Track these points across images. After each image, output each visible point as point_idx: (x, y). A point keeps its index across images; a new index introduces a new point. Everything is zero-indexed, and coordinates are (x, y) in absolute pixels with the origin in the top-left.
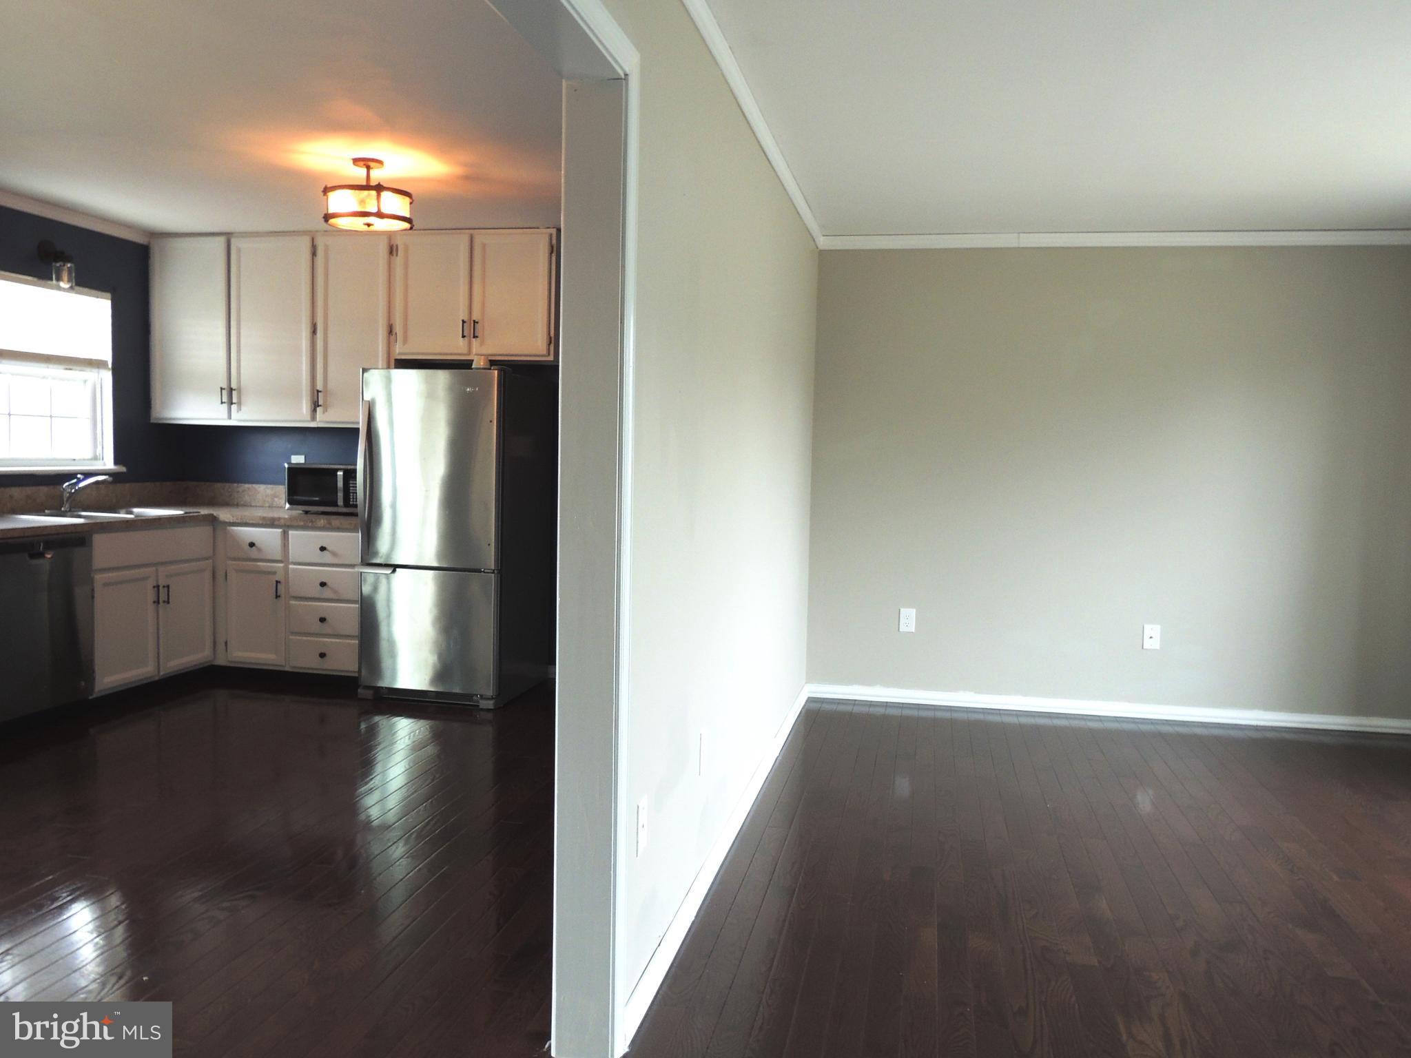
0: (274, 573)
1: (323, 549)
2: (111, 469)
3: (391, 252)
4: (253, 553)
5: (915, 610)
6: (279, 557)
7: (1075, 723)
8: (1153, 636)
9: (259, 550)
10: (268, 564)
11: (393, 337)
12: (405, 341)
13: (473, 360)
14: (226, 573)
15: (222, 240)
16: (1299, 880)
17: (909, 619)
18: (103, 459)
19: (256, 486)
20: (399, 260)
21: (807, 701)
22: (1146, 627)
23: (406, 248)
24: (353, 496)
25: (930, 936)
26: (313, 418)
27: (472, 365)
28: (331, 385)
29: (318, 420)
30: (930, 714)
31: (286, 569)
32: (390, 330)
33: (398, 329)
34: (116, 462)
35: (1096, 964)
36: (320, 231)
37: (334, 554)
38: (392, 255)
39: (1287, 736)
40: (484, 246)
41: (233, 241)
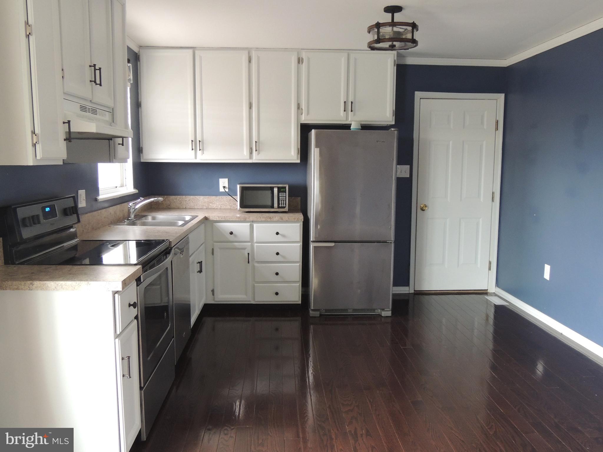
0: (245, 249)
1: (277, 233)
2: (132, 192)
3: (299, 62)
4: (231, 238)
6: (248, 239)
9: (235, 236)
10: (243, 244)
11: (300, 111)
12: (308, 113)
13: (351, 124)
14: (213, 249)
15: (190, 51)
18: (126, 186)
19: (198, 197)
20: (304, 66)
23: (309, 59)
24: (281, 202)
26: (251, 158)
27: (350, 127)
28: (262, 139)
29: (254, 159)
31: (252, 246)
32: (299, 107)
33: (303, 106)
34: (135, 187)
36: (253, 48)
37: (284, 236)
38: (299, 64)
40: (356, 59)
41: (197, 52)
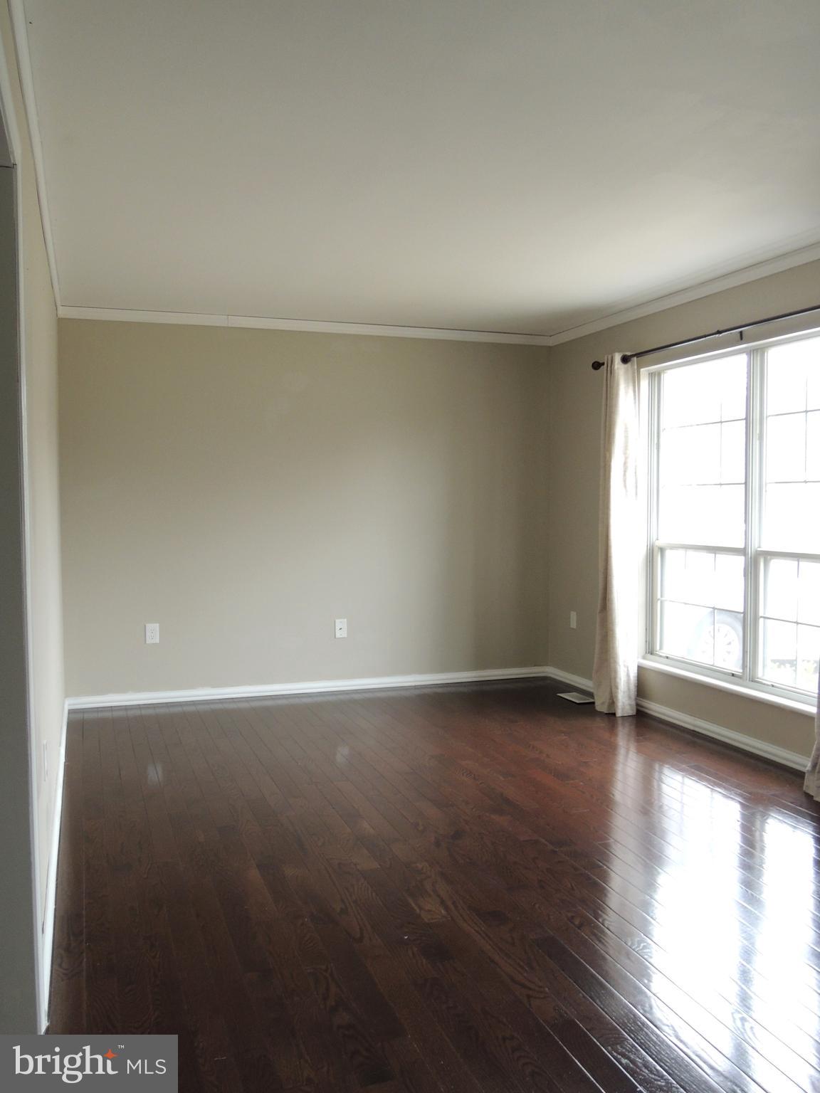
5: (158, 625)
7: (292, 701)
8: (341, 628)
16: (481, 784)
17: (153, 633)
21: (69, 713)
22: (337, 621)
25: (254, 874)
30: (179, 709)
35: (379, 867)
39: (440, 690)
